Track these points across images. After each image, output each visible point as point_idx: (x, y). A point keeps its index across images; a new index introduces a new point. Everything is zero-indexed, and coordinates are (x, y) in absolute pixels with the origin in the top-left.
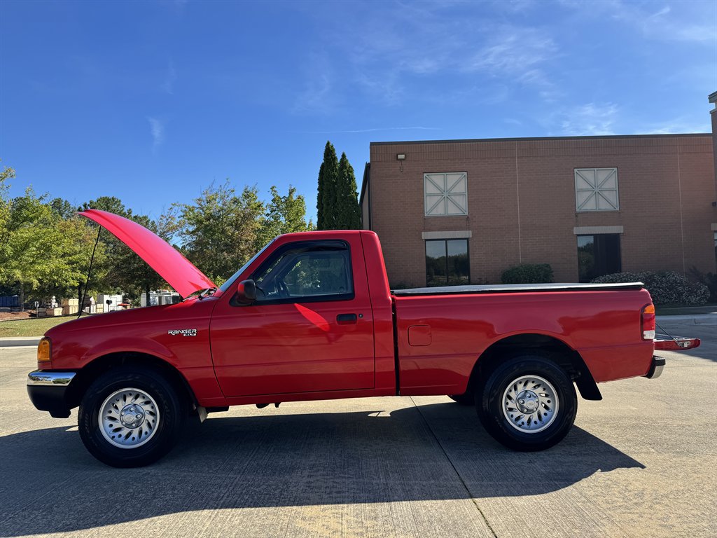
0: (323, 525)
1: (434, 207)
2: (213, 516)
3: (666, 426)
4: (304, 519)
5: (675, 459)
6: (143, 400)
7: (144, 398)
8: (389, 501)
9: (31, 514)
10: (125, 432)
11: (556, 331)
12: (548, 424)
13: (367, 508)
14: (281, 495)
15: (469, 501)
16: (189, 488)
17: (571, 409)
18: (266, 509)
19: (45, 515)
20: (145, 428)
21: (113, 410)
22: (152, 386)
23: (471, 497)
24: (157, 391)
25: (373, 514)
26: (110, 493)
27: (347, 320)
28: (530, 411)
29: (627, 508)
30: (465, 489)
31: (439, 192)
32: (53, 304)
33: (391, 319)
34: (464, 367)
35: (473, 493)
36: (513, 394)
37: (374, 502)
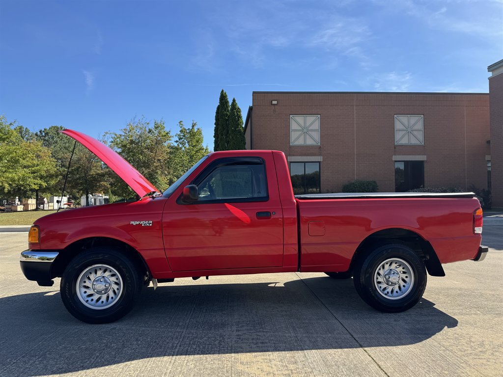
0: (258, 369)
1: (297, 139)
2: (173, 361)
3: (482, 295)
4: (242, 363)
5: (497, 319)
6: (110, 274)
7: (110, 271)
8: (302, 349)
9: (30, 359)
10: (96, 297)
11: (414, 226)
12: (406, 293)
13: (287, 355)
14: (220, 345)
15: (360, 350)
16: (149, 339)
17: (423, 283)
18: (211, 356)
19: (41, 361)
20: (111, 294)
21: (87, 281)
22: (117, 263)
23: (361, 346)
24: (121, 266)
25: (293, 360)
26: (88, 344)
27: (264, 217)
28: (393, 284)
29: (476, 355)
30: (355, 341)
31: (300, 128)
32: (17, 202)
33: (296, 216)
34: (348, 252)
35: (362, 343)
36: (381, 272)
37: (291, 350)
